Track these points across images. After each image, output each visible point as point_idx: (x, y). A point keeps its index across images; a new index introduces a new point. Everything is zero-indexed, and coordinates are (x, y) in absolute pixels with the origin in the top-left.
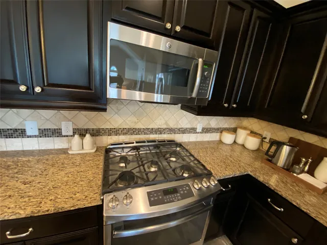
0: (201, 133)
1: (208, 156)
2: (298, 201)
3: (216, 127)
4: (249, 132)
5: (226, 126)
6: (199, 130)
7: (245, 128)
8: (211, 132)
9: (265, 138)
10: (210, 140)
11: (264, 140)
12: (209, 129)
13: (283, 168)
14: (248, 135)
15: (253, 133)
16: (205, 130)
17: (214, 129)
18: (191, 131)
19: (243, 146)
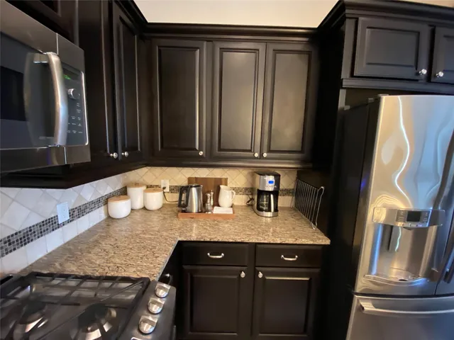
0: (69, 221)
1: (113, 257)
2: (232, 236)
3: (93, 199)
4: (144, 188)
5: (109, 190)
6: (63, 217)
7: (137, 185)
8: (88, 210)
9: (164, 188)
10: (92, 225)
11: (165, 191)
12: (82, 208)
13: (199, 212)
14: (145, 191)
15: (150, 187)
16: (76, 213)
17: (92, 202)
18: (45, 228)
19: (144, 208)
